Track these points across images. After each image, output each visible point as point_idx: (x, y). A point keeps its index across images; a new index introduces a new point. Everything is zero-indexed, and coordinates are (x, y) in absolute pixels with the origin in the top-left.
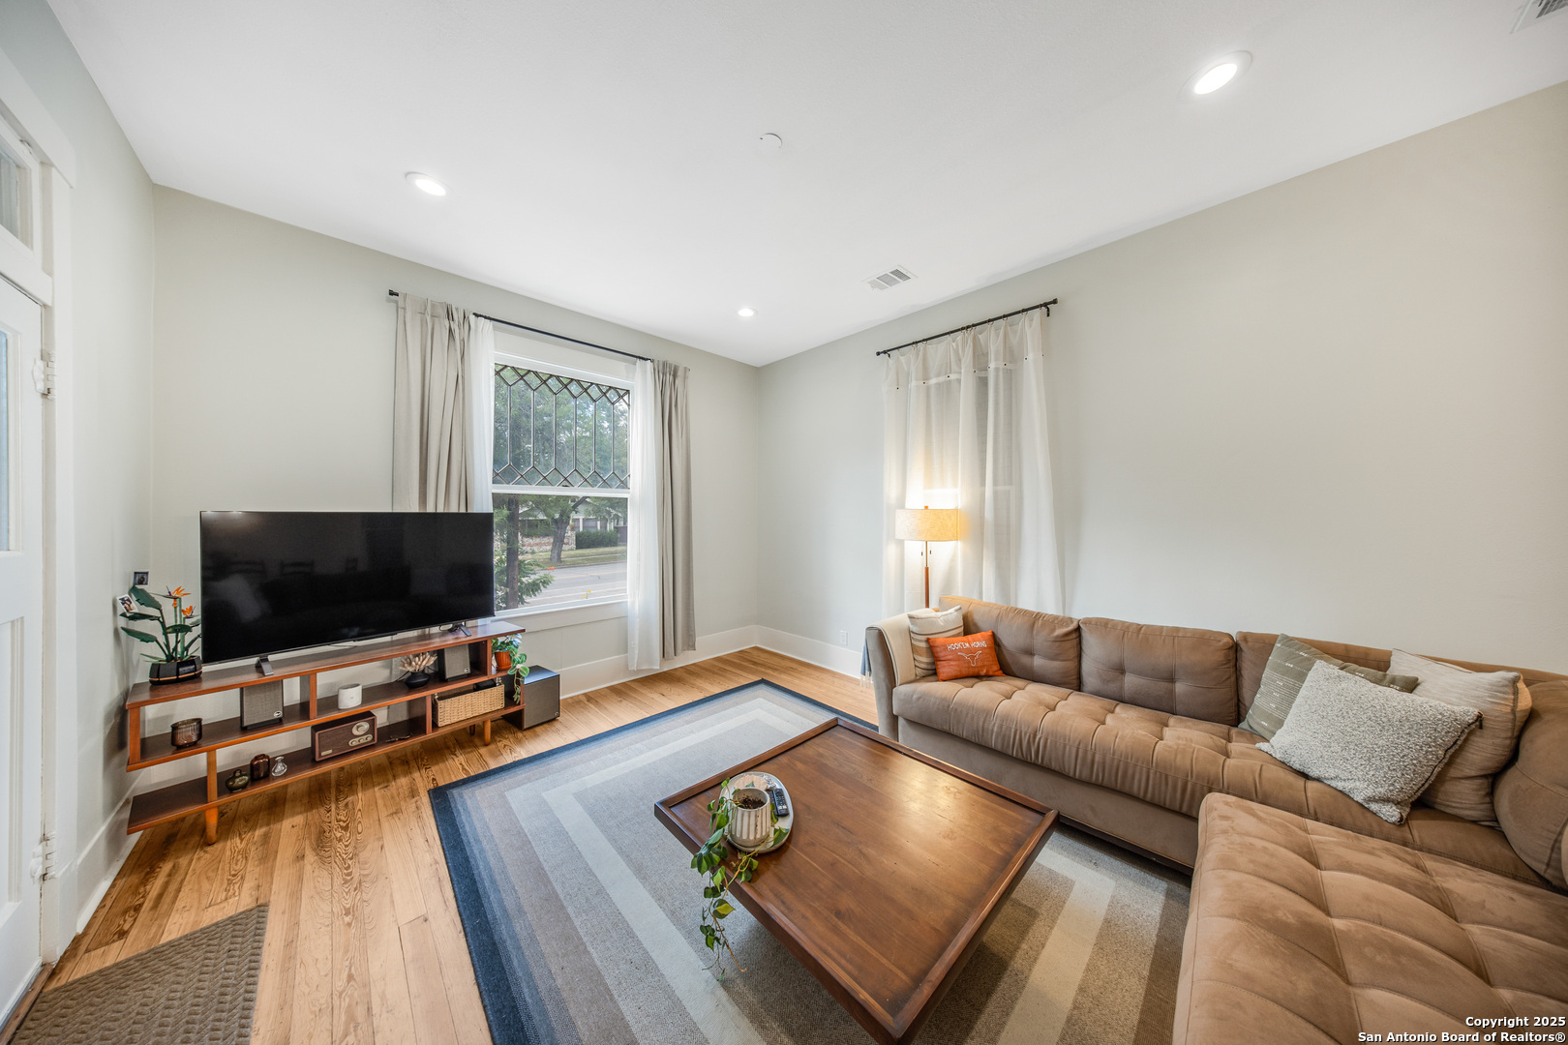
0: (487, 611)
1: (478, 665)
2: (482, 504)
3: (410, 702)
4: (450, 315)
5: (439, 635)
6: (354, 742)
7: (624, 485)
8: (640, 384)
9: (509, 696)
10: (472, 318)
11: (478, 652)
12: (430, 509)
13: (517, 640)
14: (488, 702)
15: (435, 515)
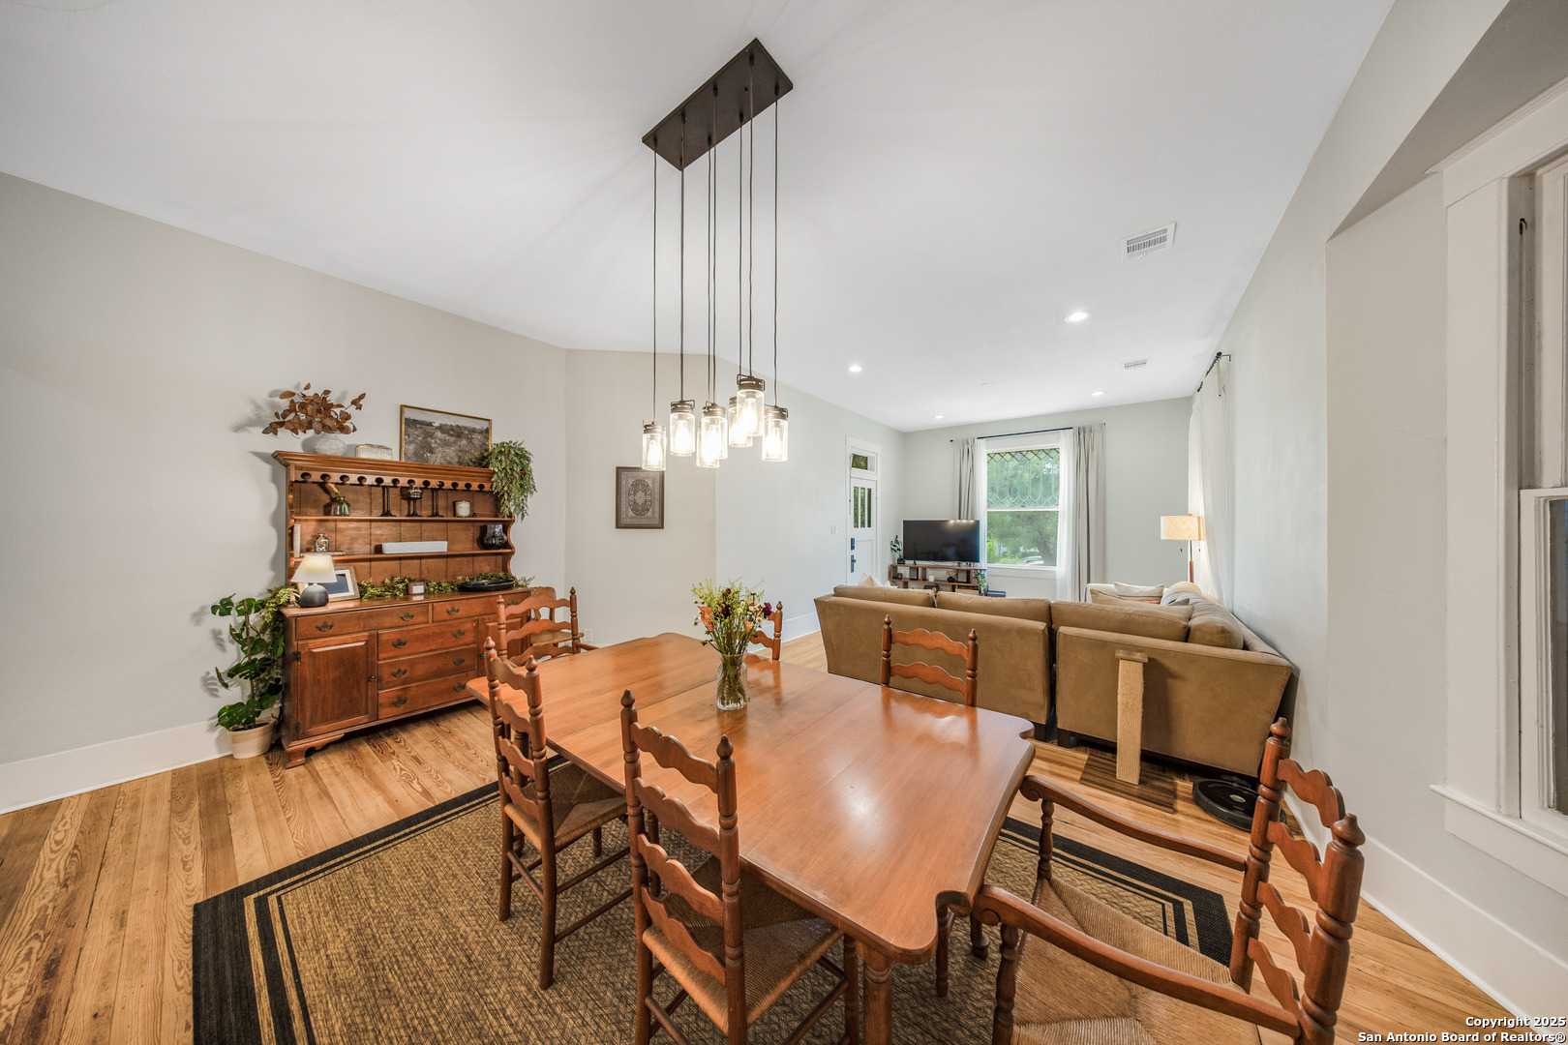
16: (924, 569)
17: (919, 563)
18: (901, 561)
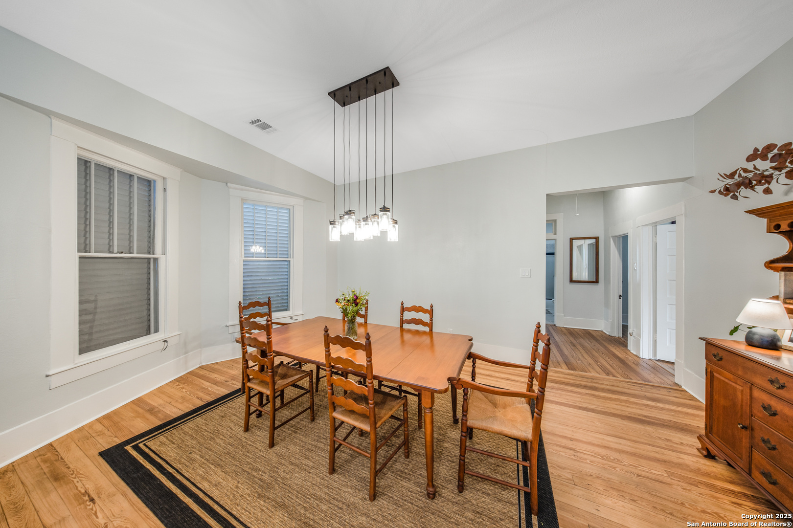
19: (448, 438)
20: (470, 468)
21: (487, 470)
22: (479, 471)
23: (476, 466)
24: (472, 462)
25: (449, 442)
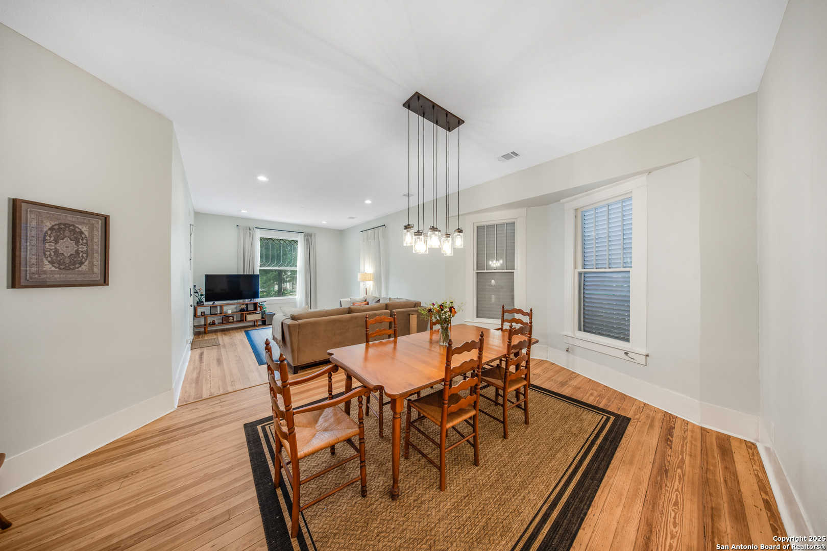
0: (257, 297)
1: (255, 309)
2: (257, 273)
3: (241, 314)
4: (250, 229)
5: (247, 301)
6: (230, 321)
7: (296, 266)
8: (300, 239)
9: (262, 315)
10: (255, 229)
11: (255, 305)
12: (245, 274)
13: (265, 304)
14: (257, 317)
15: (247, 275)
16: (221, 307)
17: (217, 303)
18: (200, 303)
19: (379, 474)
20: (339, 471)
21: (326, 481)
22: (331, 476)
23: (336, 477)
24: (342, 476)
25: (374, 471)
